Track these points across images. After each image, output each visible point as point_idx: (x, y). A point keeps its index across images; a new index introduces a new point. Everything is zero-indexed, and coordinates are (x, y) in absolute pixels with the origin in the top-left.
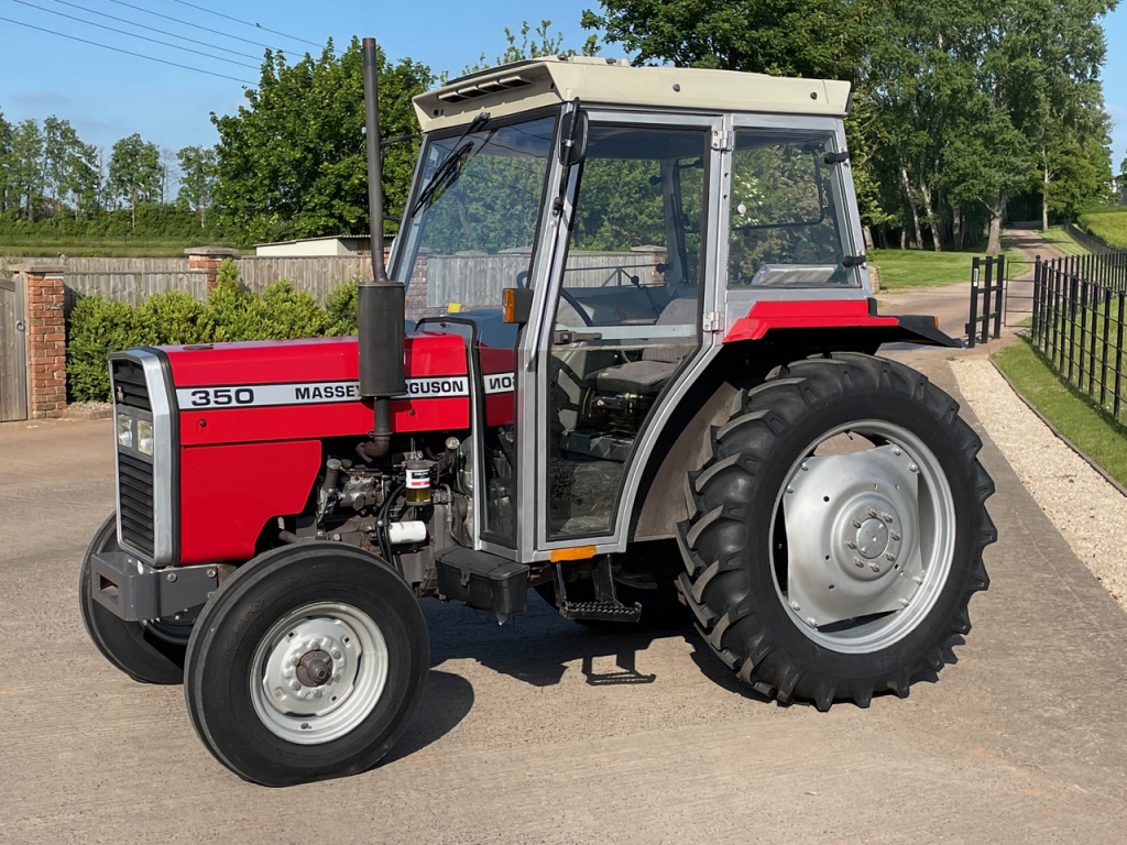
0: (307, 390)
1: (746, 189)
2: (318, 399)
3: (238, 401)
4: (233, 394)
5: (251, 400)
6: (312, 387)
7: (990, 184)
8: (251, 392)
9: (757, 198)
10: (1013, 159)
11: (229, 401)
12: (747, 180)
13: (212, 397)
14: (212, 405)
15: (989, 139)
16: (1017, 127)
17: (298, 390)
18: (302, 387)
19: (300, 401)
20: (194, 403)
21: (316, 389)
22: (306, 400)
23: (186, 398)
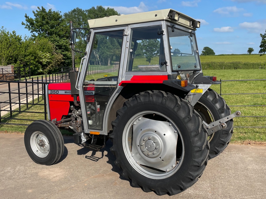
0: (67, 92)
1: (47, 55)
2: (68, 94)
3: (56, 93)
4: (56, 92)
5: (58, 93)
6: (67, 91)
7: (107, 54)
8: (58, 91)
9: (49, 57)
10: (111, 50)
11: (55, 93)
12: (47, 54)
13: (53, 92)
14: (53, 93)
15: (107, 47)
16: (112, 45)
17: (65, 92)
18: (66, 91)
19: (65, 94)
20: (51, 93)
21: (68, 92)
22: (66, 94)
23: (50, 92)
